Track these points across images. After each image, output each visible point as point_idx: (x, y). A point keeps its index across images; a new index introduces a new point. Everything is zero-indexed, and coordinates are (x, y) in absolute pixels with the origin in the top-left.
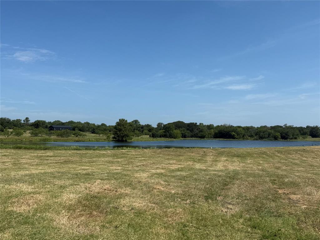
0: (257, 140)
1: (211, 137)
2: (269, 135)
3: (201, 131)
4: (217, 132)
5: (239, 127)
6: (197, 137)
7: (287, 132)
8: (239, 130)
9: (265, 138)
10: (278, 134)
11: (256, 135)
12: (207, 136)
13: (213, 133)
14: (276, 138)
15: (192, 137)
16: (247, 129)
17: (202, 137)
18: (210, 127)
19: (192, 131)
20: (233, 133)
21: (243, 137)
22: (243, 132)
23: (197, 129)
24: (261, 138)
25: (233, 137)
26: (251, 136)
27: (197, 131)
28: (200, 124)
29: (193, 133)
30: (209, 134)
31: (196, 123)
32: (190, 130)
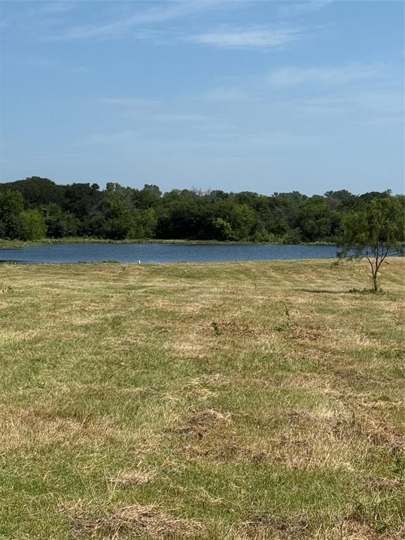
0: (295, 242)
1: (147, 236)
2: (334, 225)
3: (114, 214)
4: (166, 215)
6: (98, 235)
8: (238, 209)
9: (319, 236)
11: (295, 226)
12: (133, 231)
13: (155, 222)
15: (81, 233)
17: (118, 234)
18: (145, 198)
19: (81, 213)
20: (220, 220)
21: (252, 233)
22: (251, 215)
23: (100, 208)
24: (309, 236)
26: (278, 231)
27: (100, 215)
28: (109, 186)
29: (87, 221)
30: (139, 223)
31: (96, 186)
32: (76, 211)
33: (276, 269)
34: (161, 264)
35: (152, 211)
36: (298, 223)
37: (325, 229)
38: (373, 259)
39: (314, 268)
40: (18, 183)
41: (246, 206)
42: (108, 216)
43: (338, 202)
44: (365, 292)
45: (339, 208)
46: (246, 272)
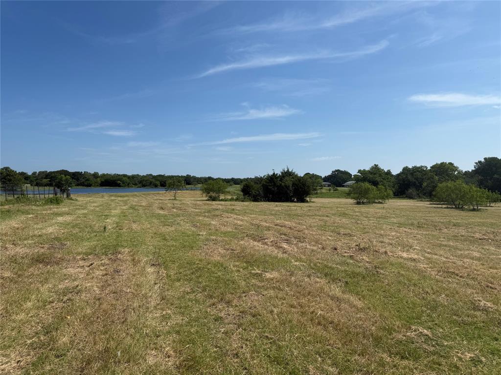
0: (140, 187)
1: (97, 186)
2: (151, 183)
3: (88, 180)
4: (103, 180)
5: (125, 176)
6: (83, 186)
7: (166, 181)
8: (124, 179)
9: (146, 186)
10: (158, 183)
11: (140, 183)
12: (93, 185)
13: (100, 182)
14: (156, 186)
15: (78, 185)
16: (133, 177)
17: (89, 185)
18: (95, 175)
19: (78, 180)
20: (119, 182)
21: (128, 185)
22: (128, 181)
23: (83, 178)
24: (144, 186)
25: (119, 185)
26: (135, 184)
27: (83, 180)
28: (85, 172)
29: (79, 182)
30: (95, 182)
31: (82, 172)
32: (76, 179)
33: (143, 194)
34: (112, 194)
35: (99, 179)
36: (140, 182)
37: (148, 184)
38: (174, 191)
39: (153, 194)
40: (58, 171)
41: (126, 178)
42: (86, 180)
43: (152, 177)
44: (172, 199)
45: (152, 179)
46: (136, 195)
